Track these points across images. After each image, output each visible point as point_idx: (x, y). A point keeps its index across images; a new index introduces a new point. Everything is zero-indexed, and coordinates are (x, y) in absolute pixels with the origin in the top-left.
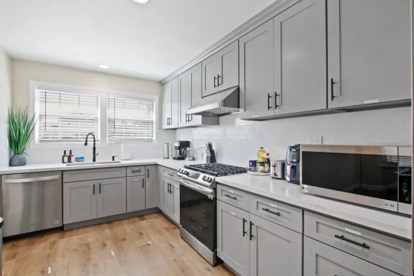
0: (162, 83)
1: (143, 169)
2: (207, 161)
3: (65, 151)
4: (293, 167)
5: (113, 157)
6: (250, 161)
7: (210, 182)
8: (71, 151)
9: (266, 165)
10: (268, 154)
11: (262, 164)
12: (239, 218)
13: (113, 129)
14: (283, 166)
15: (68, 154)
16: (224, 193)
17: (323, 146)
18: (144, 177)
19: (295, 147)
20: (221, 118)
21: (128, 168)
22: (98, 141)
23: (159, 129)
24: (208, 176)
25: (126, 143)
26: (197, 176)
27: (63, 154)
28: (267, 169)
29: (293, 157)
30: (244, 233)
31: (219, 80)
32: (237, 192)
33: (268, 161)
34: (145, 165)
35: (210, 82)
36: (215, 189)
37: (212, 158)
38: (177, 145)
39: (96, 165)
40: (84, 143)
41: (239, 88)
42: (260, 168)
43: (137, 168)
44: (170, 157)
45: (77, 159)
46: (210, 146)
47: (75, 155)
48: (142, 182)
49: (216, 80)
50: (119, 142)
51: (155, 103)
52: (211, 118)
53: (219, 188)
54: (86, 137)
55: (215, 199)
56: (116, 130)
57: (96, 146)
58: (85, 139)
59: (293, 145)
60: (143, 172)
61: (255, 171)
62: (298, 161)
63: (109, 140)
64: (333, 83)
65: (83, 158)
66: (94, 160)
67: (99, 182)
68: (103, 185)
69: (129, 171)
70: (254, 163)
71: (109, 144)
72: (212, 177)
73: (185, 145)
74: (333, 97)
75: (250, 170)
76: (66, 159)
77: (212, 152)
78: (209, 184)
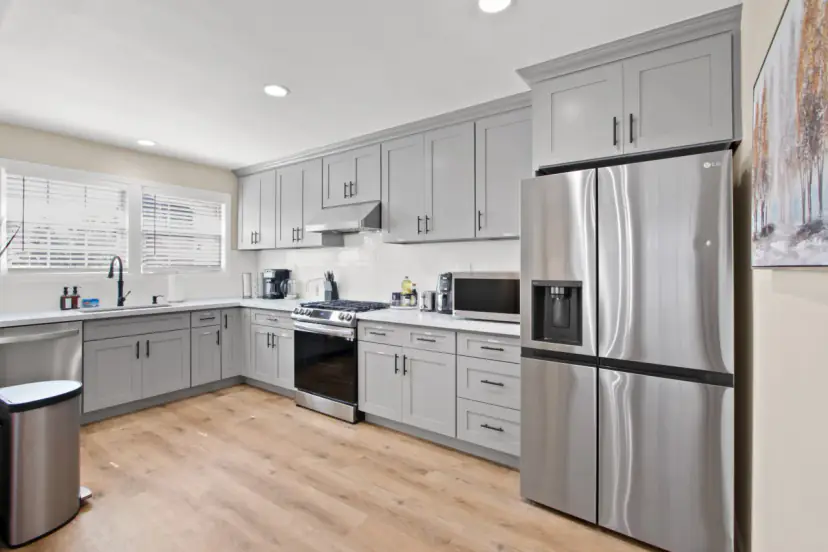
0: (239, 175)
1: (216, 314)
2: (326, 298)
3: (66, 289)
4: (445, 297)
5: (155, 298)
6: (394, 294)
7: (349, 320)
8: (75, 288)
9: (413, 297)
10: (414, 285)
11: (408, 296)
12: (389, 356)
13: (153, 250)
14: (434, 297)
15: (70, 292)
16: (369, 331)
17: (472, 273)
18: (218, 328)
19: (445, 275)
20: (347, 238)
21: (193, 314)
22: (126, 269)
23: (232, 249)
24: (345, 313)
25: (177, 273)
26: (327, 315)
27: (62, 293)
28: (413, 301)
29: (444, 286)
30: (396, 370)
31: (350, 189)
32: (387, 327)
33: (415, 293)
34: (221, 309)
35: (337, 190)
36: (356, 328)
37: (334, 293)
38: (270, 275)
39: (126, 312)
40: (108, 273)
41: (380, 205)
42: (405, 301)
43: (208, 314)
44: (254, 295)
45: (87, 303)
46: (330, 277)
47: (84, 295)
48: (216, 336)
49: (348, 189)
50: (162, 273)
51: (223, 206)
52: (335, 238)
53: (361, 326)
54: (110, 262)
55: (356, 340)
56: (157, 250)
57: (124, 279)
58: (109, 267)
59: (443, 273)
60: (217, 321)
61: (400, 304)
62: (450, 289)
63: (145, 269)
64: (480, 214)
65: (96, 300)
66: (121, 302)
67: (145, 338)
68: (153, 342)
69: (195, 318)
70: (398, 296)
71: (144, 275)
72: (352, 314)
73: (282, 276)
74: (480, 228)
75: (394, 304)
76: (68, 303)
77: (334, 285)
78: (349, 322)
